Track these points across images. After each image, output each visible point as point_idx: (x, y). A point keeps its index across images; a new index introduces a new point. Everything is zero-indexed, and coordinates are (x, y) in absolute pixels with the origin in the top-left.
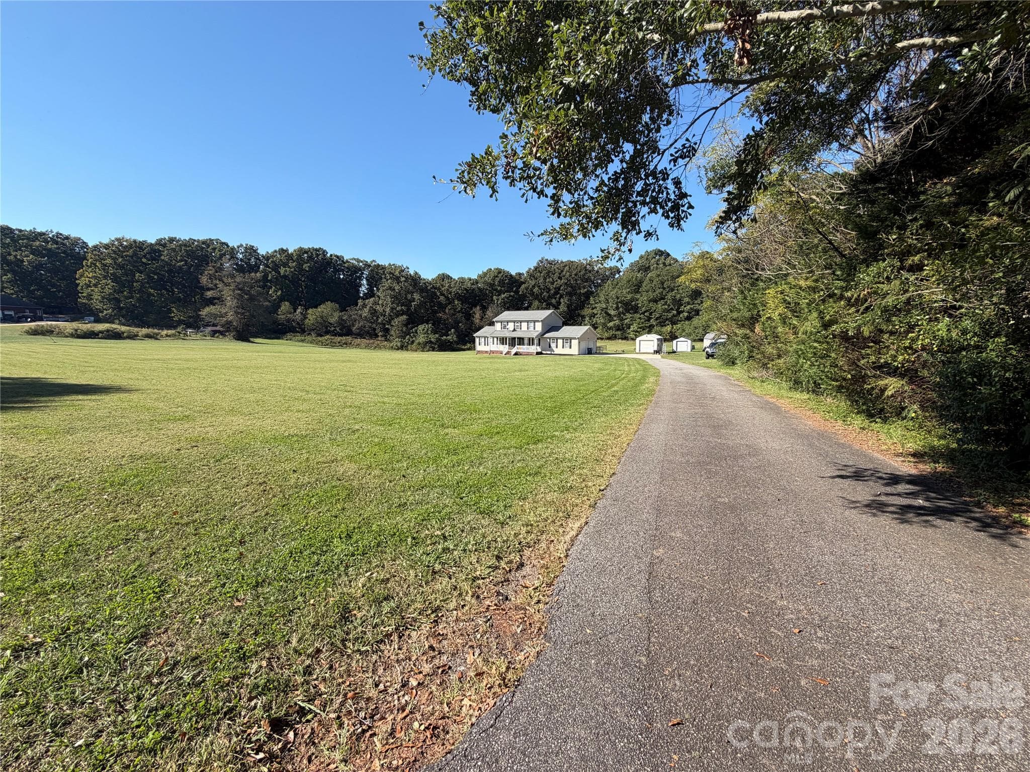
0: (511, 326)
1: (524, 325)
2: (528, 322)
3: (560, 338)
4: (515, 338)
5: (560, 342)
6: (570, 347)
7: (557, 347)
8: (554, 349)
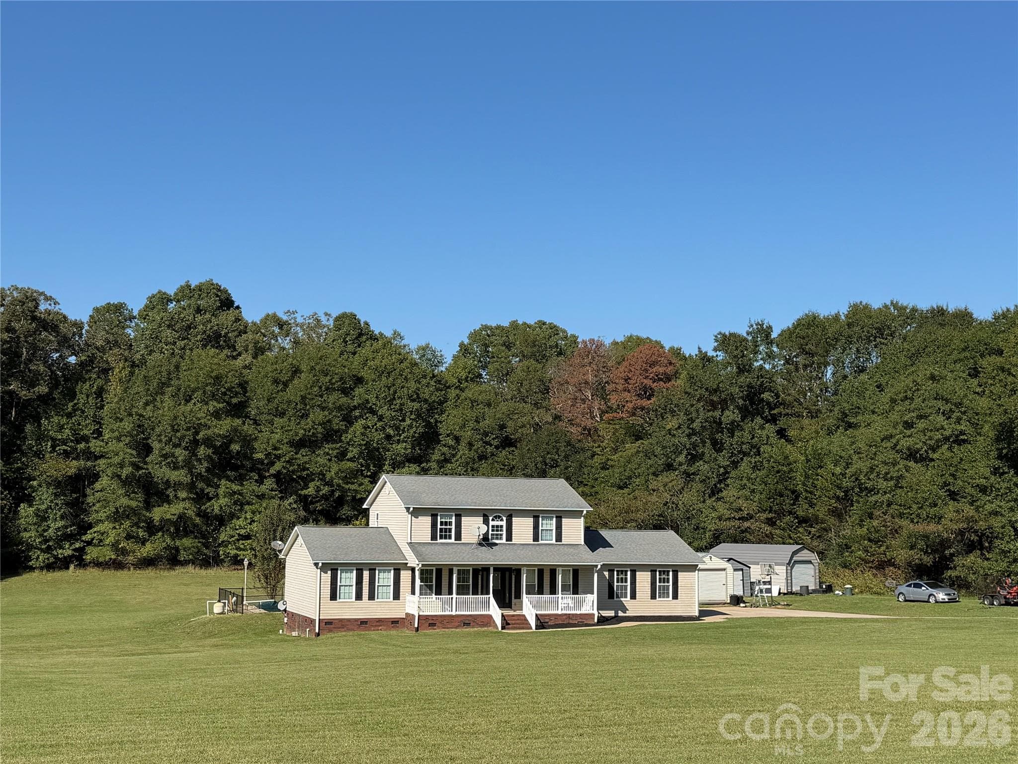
0: (473, 528)
1: (523, 528)
2: (536, 516)
3: (643, 567)
4: (485, 570)
5: (644, 579)
6: (675, 597)
7: (633, 597)
8: (627, 601)
